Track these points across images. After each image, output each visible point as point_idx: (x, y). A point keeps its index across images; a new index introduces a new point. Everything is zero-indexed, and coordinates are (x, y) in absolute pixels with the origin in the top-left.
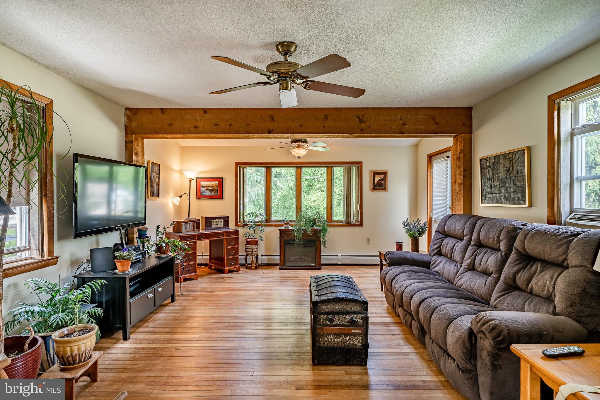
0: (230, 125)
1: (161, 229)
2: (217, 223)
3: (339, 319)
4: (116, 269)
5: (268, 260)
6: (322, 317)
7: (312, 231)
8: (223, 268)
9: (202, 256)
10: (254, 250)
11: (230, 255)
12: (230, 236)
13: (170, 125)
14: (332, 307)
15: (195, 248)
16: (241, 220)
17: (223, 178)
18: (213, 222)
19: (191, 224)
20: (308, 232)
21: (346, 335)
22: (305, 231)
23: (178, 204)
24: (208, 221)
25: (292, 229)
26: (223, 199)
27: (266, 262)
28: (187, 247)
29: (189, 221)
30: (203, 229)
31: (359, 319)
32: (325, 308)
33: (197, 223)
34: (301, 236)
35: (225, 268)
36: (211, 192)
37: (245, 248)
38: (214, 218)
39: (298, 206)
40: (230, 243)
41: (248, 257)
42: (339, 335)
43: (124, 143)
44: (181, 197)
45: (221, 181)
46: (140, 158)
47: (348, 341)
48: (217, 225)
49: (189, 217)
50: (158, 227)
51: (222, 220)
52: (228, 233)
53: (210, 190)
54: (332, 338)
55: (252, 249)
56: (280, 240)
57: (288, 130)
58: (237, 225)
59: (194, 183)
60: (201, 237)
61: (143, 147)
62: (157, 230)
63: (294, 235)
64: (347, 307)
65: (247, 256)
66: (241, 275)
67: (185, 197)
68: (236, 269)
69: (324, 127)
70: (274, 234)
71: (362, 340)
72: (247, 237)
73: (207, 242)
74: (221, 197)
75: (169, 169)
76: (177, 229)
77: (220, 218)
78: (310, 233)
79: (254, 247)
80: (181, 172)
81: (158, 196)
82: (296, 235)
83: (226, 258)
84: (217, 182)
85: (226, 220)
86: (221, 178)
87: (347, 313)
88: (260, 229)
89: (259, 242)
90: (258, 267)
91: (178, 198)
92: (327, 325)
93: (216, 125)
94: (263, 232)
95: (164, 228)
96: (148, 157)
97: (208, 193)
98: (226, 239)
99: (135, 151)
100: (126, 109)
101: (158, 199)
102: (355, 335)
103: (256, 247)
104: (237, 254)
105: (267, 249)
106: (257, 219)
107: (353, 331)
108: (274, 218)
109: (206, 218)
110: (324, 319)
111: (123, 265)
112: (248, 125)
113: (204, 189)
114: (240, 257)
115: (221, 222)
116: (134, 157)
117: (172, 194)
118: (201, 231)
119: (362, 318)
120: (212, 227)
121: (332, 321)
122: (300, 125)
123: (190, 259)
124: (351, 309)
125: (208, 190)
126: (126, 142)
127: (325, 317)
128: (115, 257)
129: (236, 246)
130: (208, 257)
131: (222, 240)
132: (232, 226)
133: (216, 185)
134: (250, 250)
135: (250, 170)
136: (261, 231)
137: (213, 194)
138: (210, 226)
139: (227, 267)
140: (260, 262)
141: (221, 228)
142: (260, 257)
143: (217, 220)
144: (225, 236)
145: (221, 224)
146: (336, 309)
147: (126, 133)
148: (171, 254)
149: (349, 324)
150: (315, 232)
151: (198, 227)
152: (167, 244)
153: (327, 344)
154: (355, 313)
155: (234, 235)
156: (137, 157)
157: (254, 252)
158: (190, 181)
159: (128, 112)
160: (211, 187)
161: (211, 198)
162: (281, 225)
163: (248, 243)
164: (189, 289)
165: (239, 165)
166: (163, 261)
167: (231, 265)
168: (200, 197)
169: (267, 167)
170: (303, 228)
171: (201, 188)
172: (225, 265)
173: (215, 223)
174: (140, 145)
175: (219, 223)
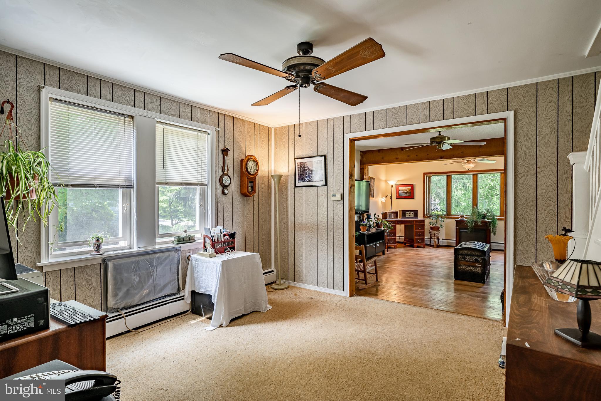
0: (417, 156)
1: (376, 216)
2: (410, 214)
3: (469, 258)
4: (361, 231)
5: (447, 242)
6: (459, 256)
7: (482, 223)
8: (413, 244)
9: (400, 236)
10: (436, 234)
11: (418, 236)
12: (419, 223)
13: (383, 158)
14: (465, 252)
15: (395, 229)
16: (427, 213)
17: (414, 184)
18: (407, 213)
19: (393, 215)
20: (478, 223)
21: (472, 266)
22: (476, 222)
23: (384, 202)
24: (404, 213)
25: (466, 221)
26: (414, 198)
27: (446, 244)
28: (391, 226)
29: (391, 212)
30: (400, 218)
31: (480, 259)
32: (461, 252)
33: (396, 214)
34: (473, 226)
35: (415, 244)
36: (406, 194)
37: (430, 233)
38: (408, 211)
39: (474, 204)
40: (418, 228)
41: (432, 240)
42: (469, 266)
43: (359, 169)
44: (386, 197)
45: (413, 186)
46: (367, 176)
47: (474, 270)
48: (410, 215)
49: (391, 210)
50: (375, 214)
51: (413, 213)
52: (417, 221)
53: (405, 193)
54: (465, 267)
55: (434, 233)
56: (456, 228)
57: (454, 156)
58: (424, 216)
59: (394, 188)
60: (399, 222)
61: (368, 171)
62: (374, 216)
63: (467, 225)
64: (473, 253)
65: (430, 239)
66: (426, 249)
67: (389, 197)
68: (422, 246)
69: (479, 152)
70: (452, 223)
71: (482, 270)
72: (431, 225)
73: (403, 226)
74: (413, 197)
75: (379, 180)
76: (385, 217)
77: (412, 211)
78: (480, 224)
79: (436, 232)
80: (386, 181)
81: (374, 197)
82: (469, 225)
83: (415, 237)
84: (410, 187)
85: (416, 213)
86: (413, 184)
87: (473, 255)
88: (441, 220)
89: (440, 229)
90: (439, 246)
91: (384, 198)
92: (462, 260)
93: (408, 156)
94: (443, 222)
95: (378, 215)
96: (370, 175)
97: (404, 195)
98: (415, 225)
99: (364, 173)
100: (361, 152)
101: (373, 199)
102: (478, 267)
103: (437, 232)
104: (424, 235)
105: (447, 234)
106: (439, 213)
107: (476, 265)
108: (453, 213)
109: (402, 211)
110: (461, 257)
111: (363, 229)
112: (427, 155)
113: (401, 192)
114: (425, 239)
115: (412, 213)
116: (364, 176)
117: (380, 196)
118: (399, 219)
119: (482, 259)
120: (407, 217)
121: (465, 258)
122: (462, 152)
123: (392, 235)
124: (476, 254)
125: (404, 192)
126: (360, 169)
127: (461, 256)
128: (360, 225)
129: (423, 230)
130: (403, 238)
131: (413, 225)
132: (420, 217)
133: (410, 189)
134: (433, 234)
135: (434, 178)
136: (441, 221)
137: (407, 195)
138: (405, 216)
139: (416, 243)
140: (441, 244)
141: (412, 218)
142: (441, 240)
143: (410, 212)
144: (415, 223)
145: (412, 215)
146: (467, 253)
147: (361, 164)
148: (383, 228)
149: (474, 261)
150: (486, 223)
151: (397, 216)
152: (381, 223)
153: (462, 270)
154: (477, 256)
155: (421, 223)
156: (365, 176)
157: (436, 236)
158: (392, 187)
159: (361, 153)
160: (406, 190)
161: (406, 198)
162: (458, 218)
163: (432, 229)
164: (392, 252)
165: (426, 175)
166: (378, 231)
167: (419, 243)
168: (398, 197)
169: (448, 175)
170: (475, 220)
171: (399, 191)
172: (415, 242)
173: (408, 215)
174: (367, 169)
175: (411, 215)
